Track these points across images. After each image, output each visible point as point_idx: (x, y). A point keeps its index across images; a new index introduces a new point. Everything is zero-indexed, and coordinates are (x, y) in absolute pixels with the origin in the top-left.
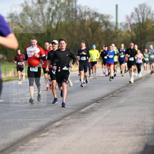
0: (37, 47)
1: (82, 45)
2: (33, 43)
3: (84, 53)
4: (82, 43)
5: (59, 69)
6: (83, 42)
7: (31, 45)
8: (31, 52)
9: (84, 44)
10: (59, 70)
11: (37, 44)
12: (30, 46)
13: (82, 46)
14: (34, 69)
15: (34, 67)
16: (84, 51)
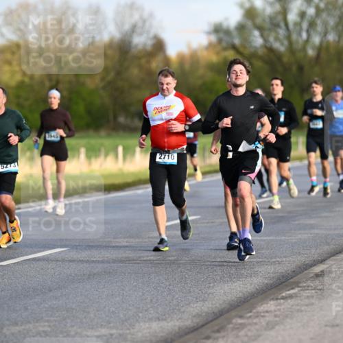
0: (176, 95)
1: (315, 89)
2: (165, 87)
3: (319, 113)
4: (314, 85)
5: (231, 151)
6: (316, 83)
7: (159, 91)
8: (159, 110)
9: (318, 86)
10: (230, 155)
11: (175, 89)
12: (157, 94)
13: (314, 92)
14: (167, 157)
15: (168, 152)
16: (320, 105)
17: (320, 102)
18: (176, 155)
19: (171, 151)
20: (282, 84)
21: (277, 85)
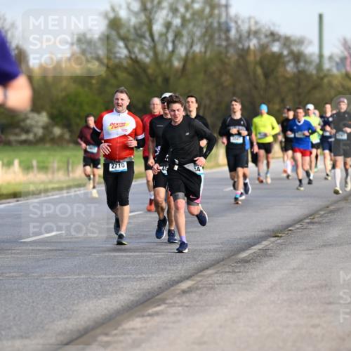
1: (235, 106)
4: (234, 103)
5: (177, 165)
6: (235, 101)
9: (238, 104)
10: (176, 168)
13: (234, 109)
14: (118, 166)
15: (119, 162)
16: (242, 123)
17: (241, 120)
18: (125, 164)
19: (121, 161)
20: (197, 101)
21: (192, 102)
